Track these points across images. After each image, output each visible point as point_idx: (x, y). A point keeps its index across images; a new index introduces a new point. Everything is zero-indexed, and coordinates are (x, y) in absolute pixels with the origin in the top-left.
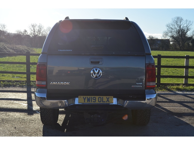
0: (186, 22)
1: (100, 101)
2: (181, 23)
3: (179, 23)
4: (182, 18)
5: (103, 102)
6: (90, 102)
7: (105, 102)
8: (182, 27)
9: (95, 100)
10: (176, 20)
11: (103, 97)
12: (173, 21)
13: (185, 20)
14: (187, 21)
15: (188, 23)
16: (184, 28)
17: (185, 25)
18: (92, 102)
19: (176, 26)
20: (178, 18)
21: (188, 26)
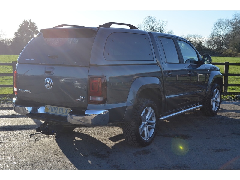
0: (159, 23)
1: (60, 112)
2: (154, 24)
3: (152, 23)
4: (155, 18)
5: (62, 113)
6: (53, 112)
7: (64, 113)
8: (154, 28)
9: (57, 110)
10: (148, 20)
11: (63, 109)
12: (145, 22)
13: (158, 21)
14: (160, 21)
15: (161, 24)
16: (157, 29)
17: (158, 26)
18: (55, 113)
19: (149, 27)
20: (150, 18)
21: (161, 27)
